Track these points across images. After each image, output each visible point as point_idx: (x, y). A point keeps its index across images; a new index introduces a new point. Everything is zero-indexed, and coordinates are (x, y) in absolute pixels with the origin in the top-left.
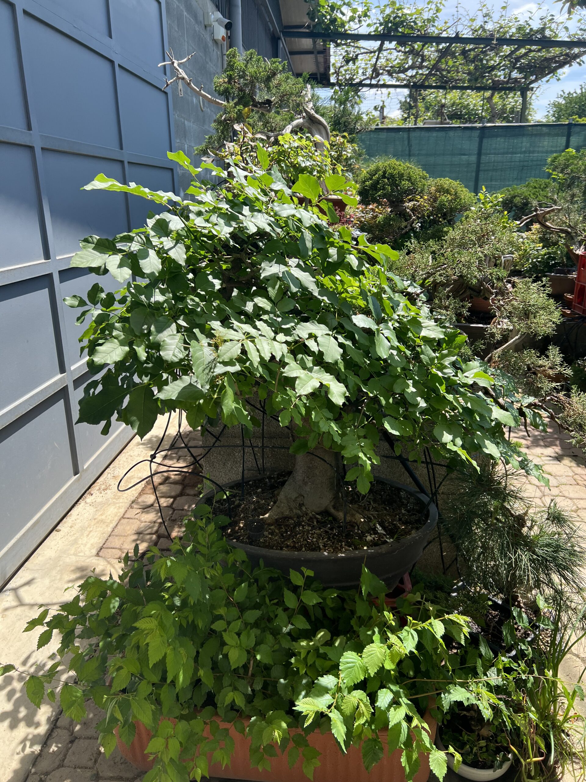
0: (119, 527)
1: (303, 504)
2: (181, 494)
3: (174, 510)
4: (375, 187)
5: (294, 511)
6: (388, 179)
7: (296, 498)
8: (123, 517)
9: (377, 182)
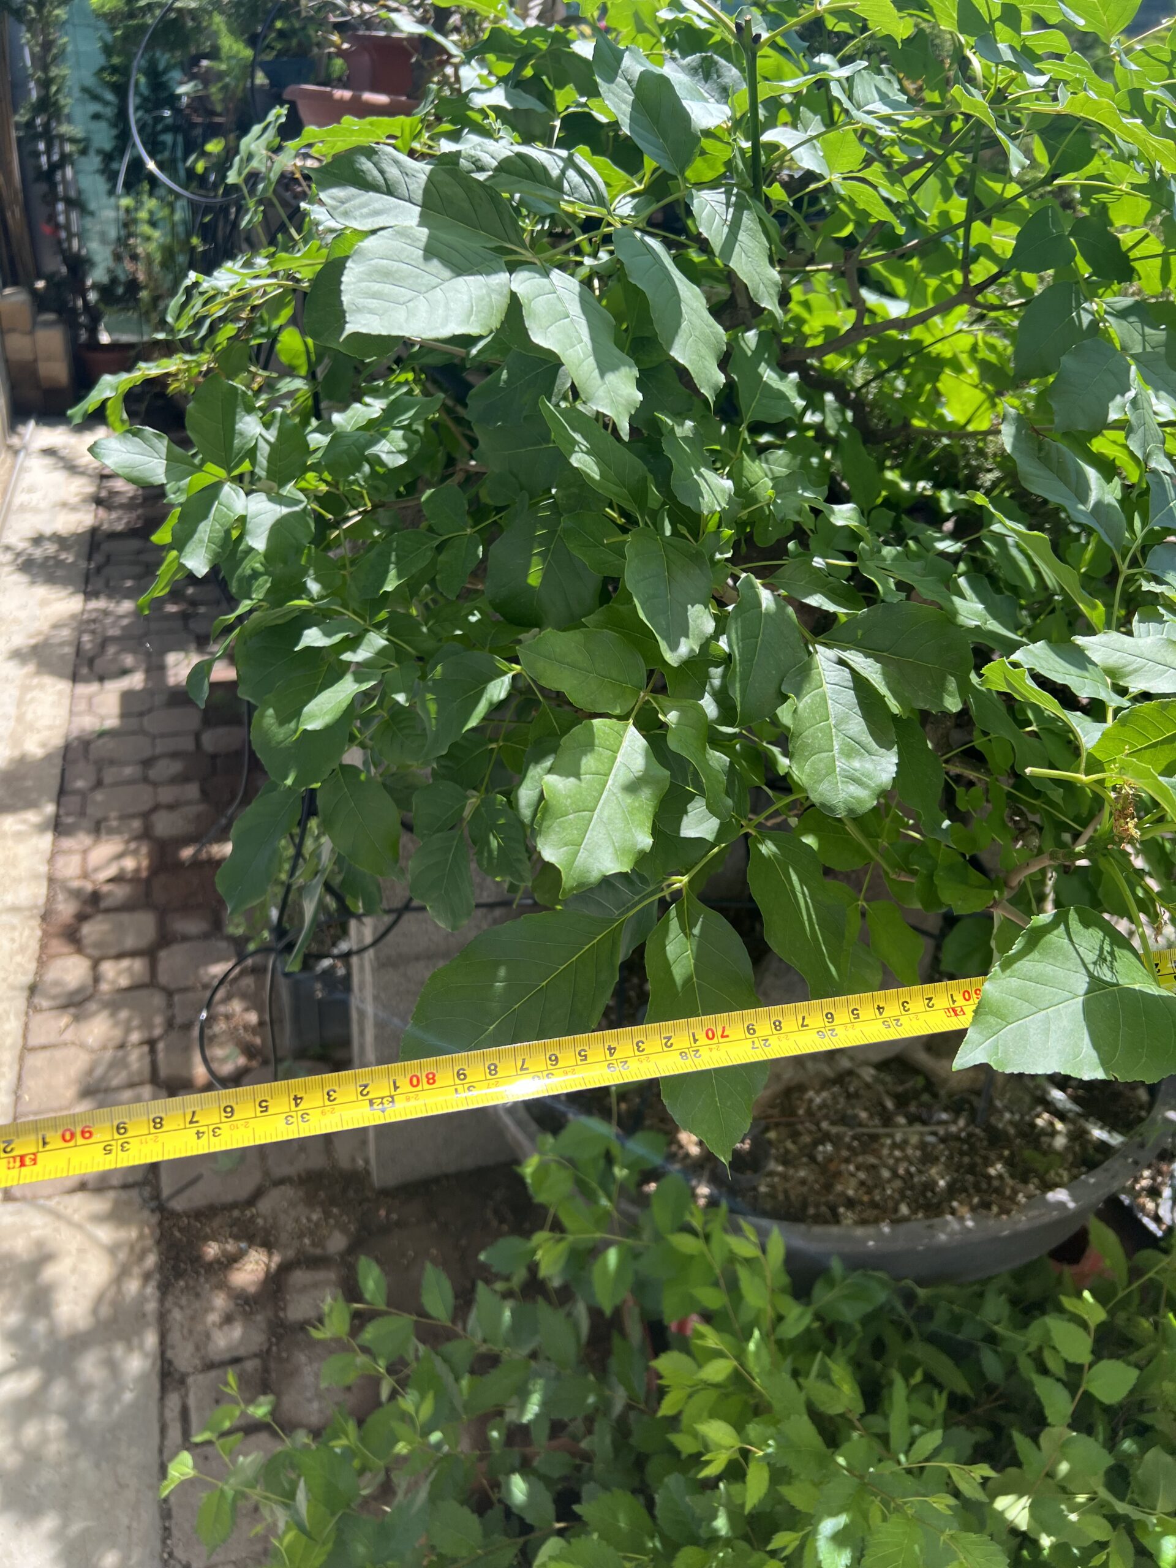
0: (29, 1082)
2: (165, 939)
3: (169, 993)
8: (26, 1049)
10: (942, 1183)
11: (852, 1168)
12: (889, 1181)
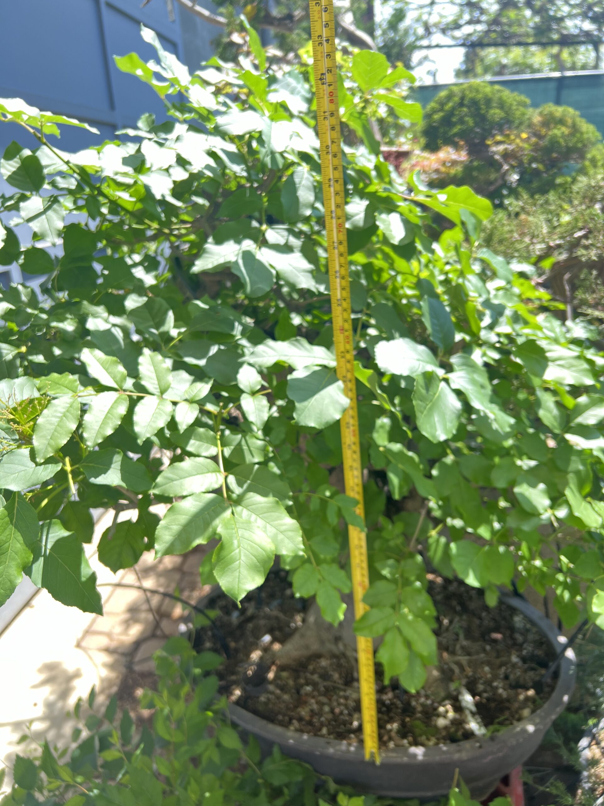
4: (447, 121)
5: (327, 645)
6: (469, 107)
9: (451, 113)
10: (356, 723)
11: (313, 701)
12: (326, 713)
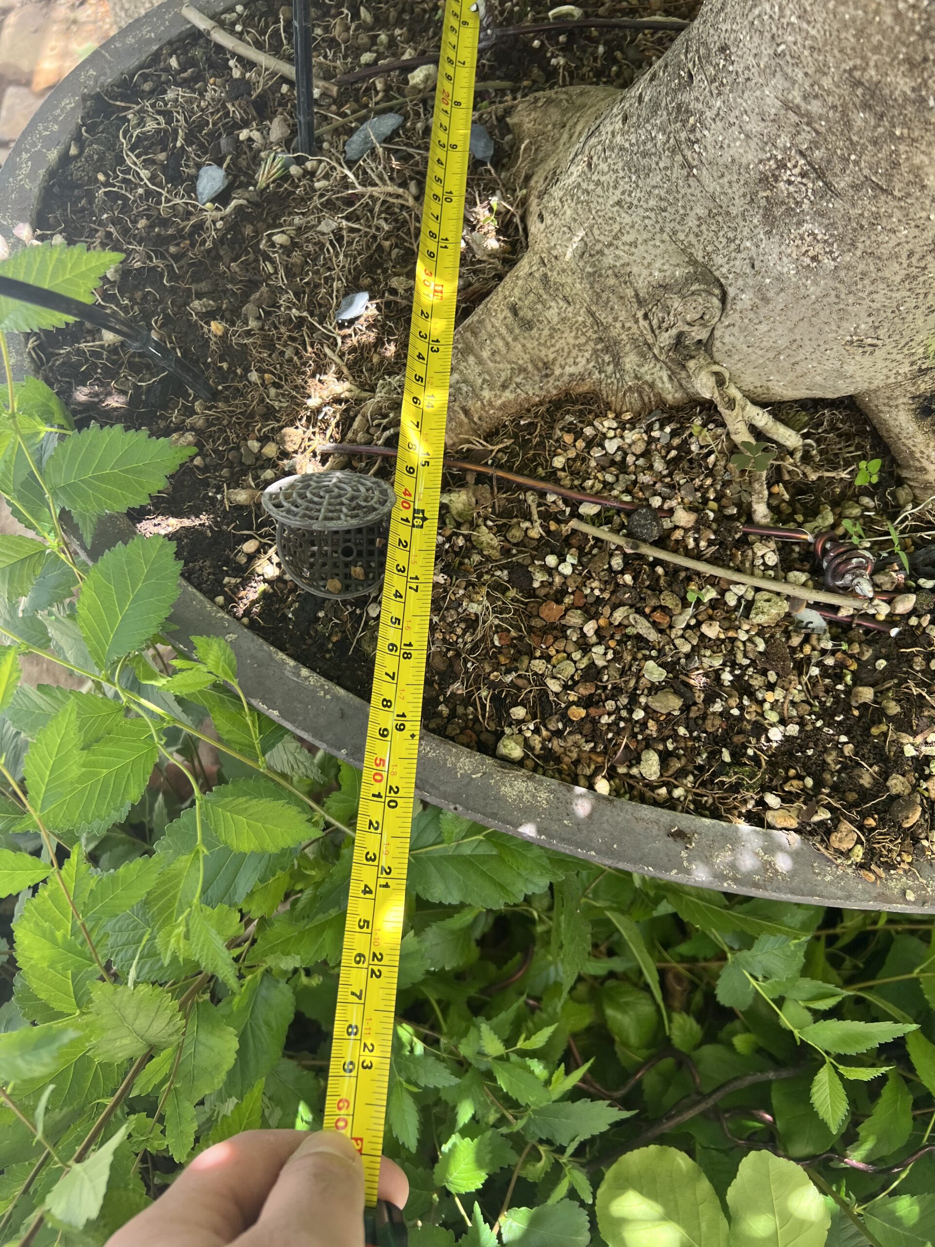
1: (705, 346)
5: (630, 361)
7: (665, 287)
10: (776, 734)
11: (590, 628)
12: (654, 689)
